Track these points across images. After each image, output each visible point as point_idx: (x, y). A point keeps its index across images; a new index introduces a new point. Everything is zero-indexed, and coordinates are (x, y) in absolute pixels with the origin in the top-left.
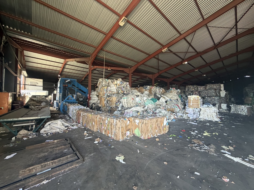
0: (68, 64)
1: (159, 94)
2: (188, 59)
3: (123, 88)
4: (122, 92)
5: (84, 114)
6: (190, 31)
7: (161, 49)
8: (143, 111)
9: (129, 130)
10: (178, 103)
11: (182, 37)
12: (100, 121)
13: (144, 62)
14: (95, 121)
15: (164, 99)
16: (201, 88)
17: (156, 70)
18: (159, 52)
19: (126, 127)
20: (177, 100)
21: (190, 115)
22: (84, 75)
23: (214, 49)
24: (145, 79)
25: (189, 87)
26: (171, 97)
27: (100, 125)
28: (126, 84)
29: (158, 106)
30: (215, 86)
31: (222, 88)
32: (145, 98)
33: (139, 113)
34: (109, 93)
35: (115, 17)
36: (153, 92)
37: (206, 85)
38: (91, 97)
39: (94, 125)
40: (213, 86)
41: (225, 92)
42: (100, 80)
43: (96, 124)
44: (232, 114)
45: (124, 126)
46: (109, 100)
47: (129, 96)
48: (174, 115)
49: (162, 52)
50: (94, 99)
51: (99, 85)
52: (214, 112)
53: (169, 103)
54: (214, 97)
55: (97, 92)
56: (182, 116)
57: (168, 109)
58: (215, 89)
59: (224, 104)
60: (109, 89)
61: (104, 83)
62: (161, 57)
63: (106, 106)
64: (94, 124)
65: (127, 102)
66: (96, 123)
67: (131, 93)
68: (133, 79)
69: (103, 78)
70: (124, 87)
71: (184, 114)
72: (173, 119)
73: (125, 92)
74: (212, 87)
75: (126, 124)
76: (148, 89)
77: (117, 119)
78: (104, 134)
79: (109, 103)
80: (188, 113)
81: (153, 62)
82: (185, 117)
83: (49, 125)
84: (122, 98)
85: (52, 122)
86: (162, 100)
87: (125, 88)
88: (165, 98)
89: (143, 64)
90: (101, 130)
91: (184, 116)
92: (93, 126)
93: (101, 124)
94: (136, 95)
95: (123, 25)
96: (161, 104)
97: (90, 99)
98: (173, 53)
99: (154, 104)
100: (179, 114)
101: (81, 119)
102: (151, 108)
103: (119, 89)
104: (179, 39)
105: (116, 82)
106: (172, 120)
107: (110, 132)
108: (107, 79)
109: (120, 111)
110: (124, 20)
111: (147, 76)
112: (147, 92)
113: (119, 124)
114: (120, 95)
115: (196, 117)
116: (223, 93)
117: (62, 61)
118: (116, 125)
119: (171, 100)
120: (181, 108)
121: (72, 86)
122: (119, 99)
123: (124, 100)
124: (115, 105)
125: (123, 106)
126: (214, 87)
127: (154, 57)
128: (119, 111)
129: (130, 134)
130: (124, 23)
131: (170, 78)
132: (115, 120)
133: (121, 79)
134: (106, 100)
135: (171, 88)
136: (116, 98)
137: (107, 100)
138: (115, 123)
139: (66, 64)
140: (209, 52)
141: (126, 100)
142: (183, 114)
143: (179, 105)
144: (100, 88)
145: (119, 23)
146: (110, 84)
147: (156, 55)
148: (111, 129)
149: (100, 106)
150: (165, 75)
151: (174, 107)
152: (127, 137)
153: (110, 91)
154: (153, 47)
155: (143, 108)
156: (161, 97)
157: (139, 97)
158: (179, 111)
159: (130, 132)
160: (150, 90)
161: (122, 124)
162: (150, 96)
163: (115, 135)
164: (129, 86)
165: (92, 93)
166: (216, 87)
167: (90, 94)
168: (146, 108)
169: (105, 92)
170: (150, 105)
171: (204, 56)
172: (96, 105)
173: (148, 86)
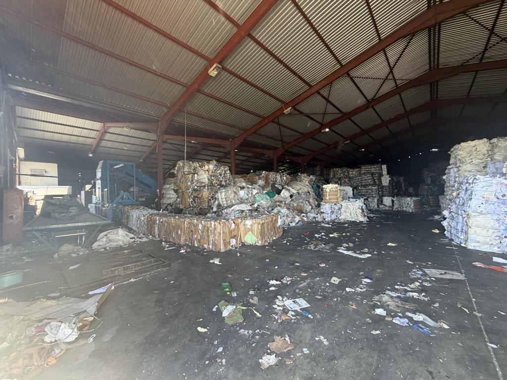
0: (109, 133)
1: (279, 185)
2: (330, 125)
3: (219, 176)
4: (219, 183)
5: (162, 220)
6: (324, 82)
7: (282, 109)
8: (251, 210)
9: (234, 237)
10: (309, 198)
11: (313, 90)
12: (189, 228)
13: (255, 130)
14: (181, 228)
15: (287, 192)
16: (353, 173)
17: (280, 143)
18: (279, 113)
19: (230, 232)
20: (309, 192)
21: (327, 215)
22: (143, 152)
23: (367, 108)
24: (262, 158)
25: (334, 171)
26: (298, 188)
27: (191, 234)
28: (224, 170)
29: (278, 203)
30: (373, 169)
31: (385, 172)
32: (255, 191)
33: (244, 214)
34: (196, 185)
35: (202, 63)
36: (272, 181)
37: (360, 167)
38: (163, 194)
39: (180, 235)
40: (371, 168)
41: (389, 177)
42: (180, 163)
43: (184, 233)
44: (395, 211)
45: (227, 231)
46: (197, 197)
47: (228, 189)
48: (304, 216)
49: (284, 113)
50: (171, 196)
51: (178, 172)
52: (359, 208)
53: (295, 199)
54: (370, 187)
55: (175, 184)
56: (315, 218)
57: (294, 207)
58: (372, 174)
59: (388, 197)
60: (196, 178)
61: (186, 169)
62: (283, 120)
63: (193, 207)
64: (181, 233)
65: (226, 198)
66: (183, 231)
67: (232, 184)
68: (237, 157)
69: (183, 159)
70: (221, 175)
71: (319, 214)
72: (299, 221)
73: (223, 183)
74: (369, 169)
75: (229, 229)
76: (263, 177)
77: (215, 221)
78: (197, 245)
79: (196, 201)
80: (323, 213)
81: (271, 129)
82: (319, 218)
83: (106, 235)
84: (217, 192)
85: (109, 233)
86: (285, 194)
87: (223, 175)
88: (289, 190)
89: (255, 132)
90: (192, 240)
91: (317, 217)
92: (179, 237)
93: (192, 231)
94: (240, 187)
95: (215, 75)
96: (282, 199)
97: (162, 196)
98: (305, 116)
99: (271, 200)
100: (311, 215)
101: (156, 229)
102: (265, 207)
103: (213, 178)
104: (308, 94)
105: (207, 167)
106: (297, 223)
107: (206, 241)
108: (191, 162)
109: (215, 212)
110: (217, 68)
111: (264, 152)
112: (261, 182)
113: (219, 228)
114: (214, 188)
115: (336, 217)
116: (386, 180)
117: (97, 125)
118: (215, 229)
119: (298, 193)
120: (313, 205)
121: (126, 175)
122: (213, 194)
123: (222, 196)
124: (207, 204)
125: (219, 205)
127: (273, 121)
128: (213, 212)
129: (237, 242)
130: (216, 73)
131: (305, 155)
132: (213, 222)
133: (215, 162)
134: (192, 196)
135: (299, 174)
136: (208, 192)
137: (194, 197)
138: (213, 226)
139: (106, 132)
140: (360, 112)
141: (223, 194)
142: (317, 214)
143: (311, 201)
144: (179, 177)
145: (209, 72)
146: (197, 169)
147: (275, 117)
148: (208, 236)
149: (181, 208)
150: (295, 150)
151: (302, 205)
152: (232, 246)
153: (198, 181)
154: (268, 106)
155: (251, 205)
156: (283, 188)
157: (245, 189)
158: (310, 209)
159: (237, 240)
160: (266, 179)
161: (224, 228)
162: (266, 189)
163: (214, 244)
164: (229, 172)
165: (165, 187)
166: (375, 170)
167: (162, 188)
168: (256, 205)
169: (189, 183)
170: (264, 201)
171: (355, 118)
172: (174, 208)
173: (264, 172)
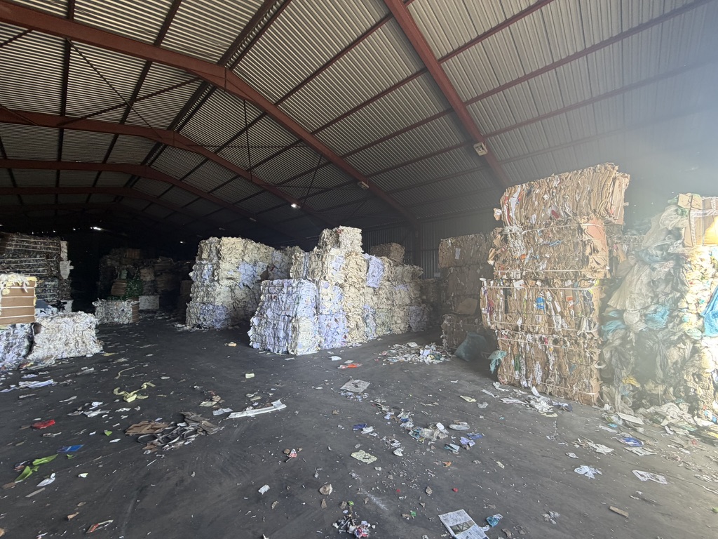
23: (53, 125)
30: (42, 245)
31: (64, 254)
41: (71, 264)
58: (47, 256)
74: (32, 245)
116: (66, 269)
126: (39, 246)
166: (47, 249)
